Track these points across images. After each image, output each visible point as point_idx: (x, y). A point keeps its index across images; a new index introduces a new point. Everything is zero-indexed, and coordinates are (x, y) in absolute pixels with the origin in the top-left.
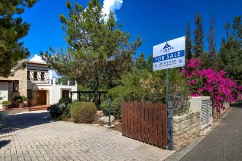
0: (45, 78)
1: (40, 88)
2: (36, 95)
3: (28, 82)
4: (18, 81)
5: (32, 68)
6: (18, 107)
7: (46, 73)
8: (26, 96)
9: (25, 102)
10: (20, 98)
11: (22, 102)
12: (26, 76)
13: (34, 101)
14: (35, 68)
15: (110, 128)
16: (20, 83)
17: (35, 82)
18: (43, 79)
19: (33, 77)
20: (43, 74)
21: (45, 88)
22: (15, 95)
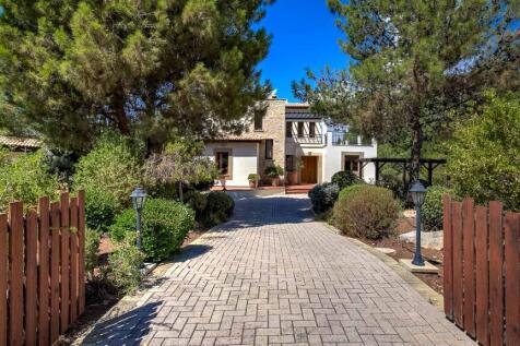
0: (316, 132)
1: (306, 152)
2: (299, 166)
3: (286, 142)
4: (272, 140)
5: (295, 116)
6: (271, 185)
7: (317, 124)
8: (283, 166)
9: (282, 177)
10: (274, 169)
11: (276, 176)
12: (283, 131)
13: (296, 176)
14: (299, 116)
15: (415, 272)
16: (275, 144)
17: (299, 141)
18: (312, 134)
19: (296, 132)
20: (312, 126)
21: (315, 152)
22: (268, 164)
